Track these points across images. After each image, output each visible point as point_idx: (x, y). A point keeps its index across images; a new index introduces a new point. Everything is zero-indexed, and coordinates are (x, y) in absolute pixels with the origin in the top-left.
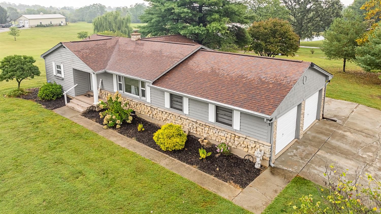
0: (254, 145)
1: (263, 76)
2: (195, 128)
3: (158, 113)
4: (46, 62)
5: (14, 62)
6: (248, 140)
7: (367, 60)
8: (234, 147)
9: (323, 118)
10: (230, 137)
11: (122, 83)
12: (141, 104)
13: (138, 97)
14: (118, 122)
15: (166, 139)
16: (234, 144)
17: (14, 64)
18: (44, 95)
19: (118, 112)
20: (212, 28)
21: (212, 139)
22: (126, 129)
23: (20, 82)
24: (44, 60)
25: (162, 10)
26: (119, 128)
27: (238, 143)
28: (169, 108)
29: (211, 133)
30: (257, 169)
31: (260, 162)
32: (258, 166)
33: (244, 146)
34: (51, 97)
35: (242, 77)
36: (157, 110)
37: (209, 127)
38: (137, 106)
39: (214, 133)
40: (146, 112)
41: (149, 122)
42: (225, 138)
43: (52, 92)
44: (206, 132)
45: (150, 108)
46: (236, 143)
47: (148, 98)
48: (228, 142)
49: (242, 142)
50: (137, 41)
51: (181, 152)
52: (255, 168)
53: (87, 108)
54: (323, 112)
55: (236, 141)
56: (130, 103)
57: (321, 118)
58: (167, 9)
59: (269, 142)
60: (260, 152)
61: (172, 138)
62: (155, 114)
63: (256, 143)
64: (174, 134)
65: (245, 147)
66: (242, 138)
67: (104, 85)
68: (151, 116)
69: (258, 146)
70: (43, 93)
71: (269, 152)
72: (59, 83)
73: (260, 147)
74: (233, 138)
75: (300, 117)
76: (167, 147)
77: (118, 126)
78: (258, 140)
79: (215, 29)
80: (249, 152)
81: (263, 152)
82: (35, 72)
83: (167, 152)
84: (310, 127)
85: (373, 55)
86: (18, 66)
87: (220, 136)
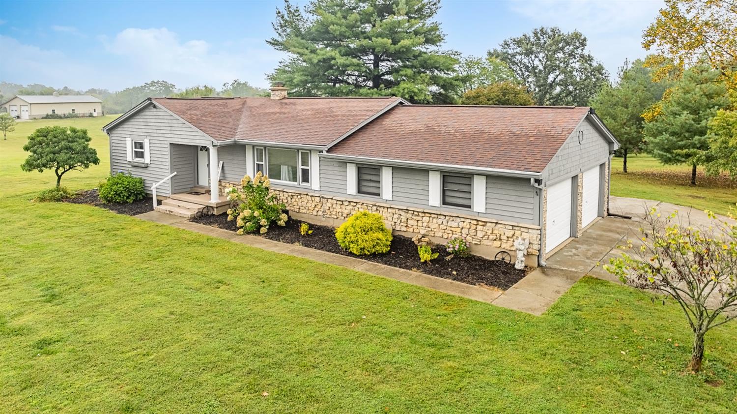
0: (512, 232)
1: (516, 129)
2: (404, 222)
3: (334, 206)
4: (111, 140)
5: (55, 137)
6: (501, 226)
7: (663, 142)
8: (476, 243)
9: (609, 215)
10: (468, 226)
11: (263, 163)
12: (300, 194)
13: (296, 183)
14: (263, 222)
15: (360, 233)
16: (476, 237)
17: (54, 140)
18: (112, 193)
19: (262, 208)
20: (402, 91)
21: (436, 235)
22: (278, 235)
23: (61, 175)
24: (108, 137)
25: (314, 60)
26: (264, 233)
27: (484, 233)
28: (354, 194)
29: (433, 226)
30: (520, 270)
31: (523, 259)
32: (520, 265)
33: (495, 237)
34: (125, 198)
35: (483, 132)
36: (332, 201)
37: (429, 215)
38: (293, 200)
39: (439, 225)
40: (310, 208)
41: (316, 225)
42: (459, 230)
43: (127, 188)
44: (425, 224)
45: (319, 198)
46: (480, 234)
47: (315, 182)
48: (465, 236)
49: (490, 232)
50: (280, 100)
51: (385, 257)
52: (515, 269)
53: (198, 209)
54: (608, 204)
55: (478, 232)
56: (278, 197)
57: (606, 214)
58: (322, 60)
59: (537, 223)
60: (522, 242)
61: (370, 233)
62: (327, 208)
63: (514, 228)
64: (373, 226)
65: (495, 240)
66: (490, 224)
67: (226, 172)
68: (320, 213)
69: (518, 233)
70: (111, 189)
71: (538, 240)
72: (137, 174)
73: (521, 234)
74: (473, 227)
75: (577, 199)
76: (362, 246)
77: (263, 230)
78: (518, 223)
79: (407, 93)
80: (502, 247)
81: (527, 241)
82: (91, 158)
83: (362, 256)
84: (592, 224)
85: (673, 134)
86: (63, 143)
87: (451, 227)
